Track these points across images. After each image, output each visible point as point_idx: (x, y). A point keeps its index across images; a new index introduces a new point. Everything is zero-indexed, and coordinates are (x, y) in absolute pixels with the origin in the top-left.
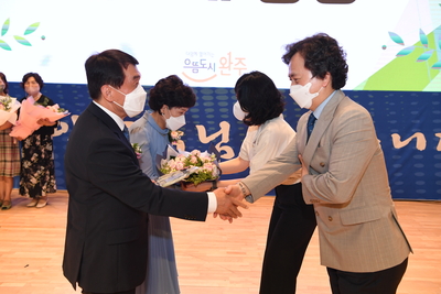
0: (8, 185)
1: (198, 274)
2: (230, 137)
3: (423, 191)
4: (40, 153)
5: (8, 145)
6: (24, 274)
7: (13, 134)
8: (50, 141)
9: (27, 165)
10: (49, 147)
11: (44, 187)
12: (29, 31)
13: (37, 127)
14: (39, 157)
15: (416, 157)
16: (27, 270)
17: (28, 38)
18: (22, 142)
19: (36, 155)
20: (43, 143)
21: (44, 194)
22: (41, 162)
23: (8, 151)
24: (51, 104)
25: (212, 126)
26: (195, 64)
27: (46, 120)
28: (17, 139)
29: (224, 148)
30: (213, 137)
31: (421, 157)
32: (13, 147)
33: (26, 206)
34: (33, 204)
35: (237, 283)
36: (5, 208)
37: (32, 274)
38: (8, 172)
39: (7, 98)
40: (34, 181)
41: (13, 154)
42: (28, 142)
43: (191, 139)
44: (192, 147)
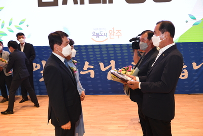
2: (115, 67)
12: (21, 23)
17: (21, 26)
25: (106, 62)
26: (98, 34)
30: (107, 68)
43: (97, 69)
44: (97, 73)
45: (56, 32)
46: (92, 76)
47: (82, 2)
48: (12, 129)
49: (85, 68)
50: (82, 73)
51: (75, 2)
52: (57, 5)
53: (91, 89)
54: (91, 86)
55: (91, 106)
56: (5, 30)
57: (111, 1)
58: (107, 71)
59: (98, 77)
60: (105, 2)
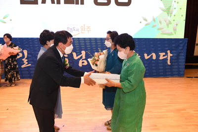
1: (75, 109)
2: (85, 57)
3: (155, 74)
4: (11, 66)
6: (6, 113)
8: (15, 60)
10: (15, 63)
11: (13, 79)
12: (5, 17)
13: (9, 56)
14: (11, 67)
15: (152, 62)
16: (8, 111)
17: (5, 20)
19: (9, 66)
20: (12, 61)
21: (13, 81)
22: (12, 69)
24: (15, 46)
25: (78, 52)
26: (71, 29)
27: (13, 53)
29: (83, 61)
30: (79, 57)
31: (154, 62)
32: (1, 63)
33: (7, 86)
34: (10, 85)
35: (90, 112)
37: (10, 112)
40: (9, 76)
42: (6, 61)
43: (70, 58)
44: (71, 61)
47: (59, 2)
51: (53, 2)
52: (37, 3)
57: (82, 3)
58: (79, 59)
59: (71, 64)
60: (77, 3)
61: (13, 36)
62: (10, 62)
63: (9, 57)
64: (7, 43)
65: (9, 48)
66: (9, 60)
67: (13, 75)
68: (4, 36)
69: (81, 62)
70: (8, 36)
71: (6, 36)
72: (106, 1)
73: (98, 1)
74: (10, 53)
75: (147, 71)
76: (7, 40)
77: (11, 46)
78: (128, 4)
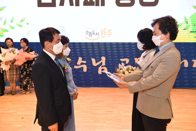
0: (14, 85)
1: (93, 121)
2: (106, 63)
3: (188, 84)
4: (27, 72)
5: (15, 68)
6: (22, 121)
7: (16, 63)
8: (31, 66)
9: (22, 76)
10: (31, 69)
11: (29, 86)
12: (22, 21)
13: (25, 61)
14: (27, 73)
15: (184, 70)
16: (23, 120)
17: (22, 24)
18: (20, 67)
19: (25, 72)
20: (28, 67)
21: (28, 88)
22: (27, 75)
23: (15, 71)
24: (31, 51)
25: (98, 58)
26: (90, 33)
27: (29, 58)
28: (18, 65)
29: (103, 68)
30: (98, 63)
31: (186, 70)
32: (16, 69)
33: (22, 93)
34: (24, 92)
35: (110, 124)
36: (13, 94)
37: (25, 121)
38: (15, 79)
39: (13, 49)
40: (25, 83)
41: (16, 72)
42: (22, 67)
43: (89, 64)
44: (89, 68)
45: (47, 29)
46: (85, 70)
47: (77, 4)
48: (15, 112)
49: (79, 63)
50: (76, 67)
51: (71, 4)
52: (54, 5)
53: (84, 82)
54: (83, 79)
55: (83, 96)
56: (7, 27)
57: (103, 4)
58: (98, 66)
59: (90, 71)
60: (97, 5)
61: (30, 41)
62: (26, 67)
63: (25, 63)
64: (24, 48)
65: (26, 53)
66: (25, 66)
67: (28, 82)
68: (21, 40)
69: (100, 68)
70: (25, 40)
71: (22, 41)
72: (129, 2)
73: (121, 2)
74: (26, 58)
75: (178, 81)
76: (23, 44)
77: (27, 51)
78: (154, 4)
